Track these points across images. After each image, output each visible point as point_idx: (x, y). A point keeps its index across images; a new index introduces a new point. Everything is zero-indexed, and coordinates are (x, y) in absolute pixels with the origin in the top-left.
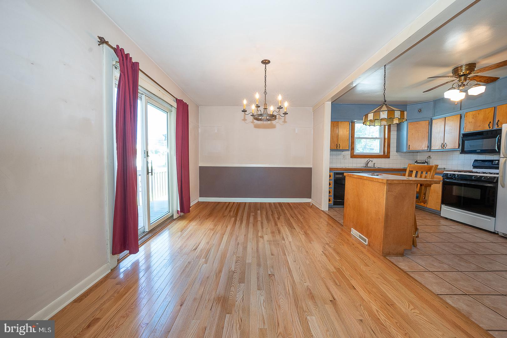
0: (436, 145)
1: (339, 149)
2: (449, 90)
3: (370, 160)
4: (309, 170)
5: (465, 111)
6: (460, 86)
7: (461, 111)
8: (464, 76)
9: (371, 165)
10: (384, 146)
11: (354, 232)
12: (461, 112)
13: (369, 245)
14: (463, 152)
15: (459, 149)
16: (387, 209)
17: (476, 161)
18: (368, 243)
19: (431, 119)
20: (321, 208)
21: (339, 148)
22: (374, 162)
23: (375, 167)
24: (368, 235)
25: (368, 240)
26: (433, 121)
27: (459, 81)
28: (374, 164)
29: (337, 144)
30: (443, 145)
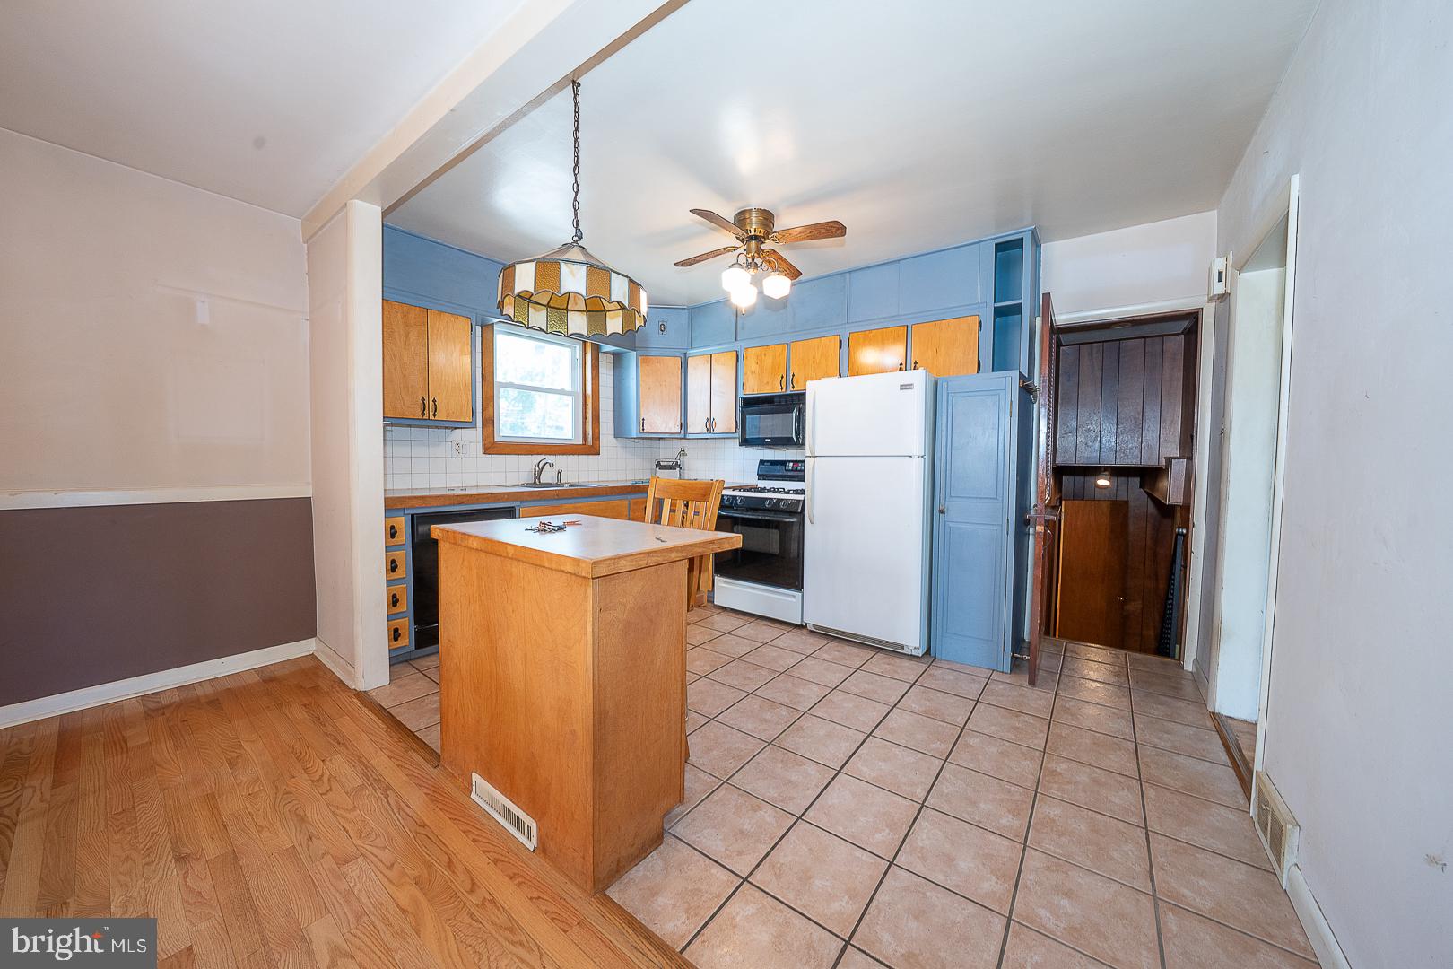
0: (696, 426)
1: (433, 418)
2: (730, 267)
3: (545, 461)
4: (301, 508)
5: (744, 344)
6: (749, 265)
7: (738, 344)
8: (755, 240)
9: (548, 476)
10: (585, 418)
11: (485, 793)
12: (736, 346)
13: (542, 848)
14: (745, 442)
15: (737, 435)
16: (598, 689)
17: (762, 462)
18: (540, 839)
19: (685, 354)
20: (353, 679)
21: (435, 415)
22: (556, 468)
23: (562, 485)
24: (535, 805)
25: (539, 829)
26: (689, 359)
27: (748, 251)
28: (559, 472)
29: (423, 399)
30: (710, 424)
